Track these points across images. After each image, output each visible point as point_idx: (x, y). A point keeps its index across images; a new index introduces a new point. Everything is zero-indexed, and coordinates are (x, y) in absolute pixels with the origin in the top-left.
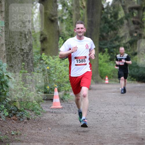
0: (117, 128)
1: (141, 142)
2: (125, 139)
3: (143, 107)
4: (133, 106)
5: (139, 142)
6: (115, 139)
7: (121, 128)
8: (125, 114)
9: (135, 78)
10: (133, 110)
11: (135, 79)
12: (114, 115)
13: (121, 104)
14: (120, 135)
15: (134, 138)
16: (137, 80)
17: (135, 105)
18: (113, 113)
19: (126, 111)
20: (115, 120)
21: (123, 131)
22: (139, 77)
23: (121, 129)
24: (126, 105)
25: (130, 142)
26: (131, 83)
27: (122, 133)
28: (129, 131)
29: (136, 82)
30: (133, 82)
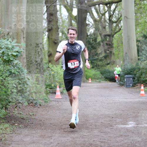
0: (96, 111)
1: (112, 119)
2: (102, 118)
3: (113, 97)
4: (106, 97)
5: (110, 119)
6: (95, 118)
7: (99, 110)
8: (102, 102)
9: (108, 79)
10: (106, 99)
12: (95, 103)
13: (99, 96)
14: (98, 115)
15: (107, 117)
16: (109, 81)
17: (108, 96)
18: (94, 101)
19: (102, 100)
20: (95, 105)
22: (110, 79)
24: (102, 96)
25: (105, 119)
27: (100, 114)
28: (104, 113)
29: (109, 82)
30: (107, 82)
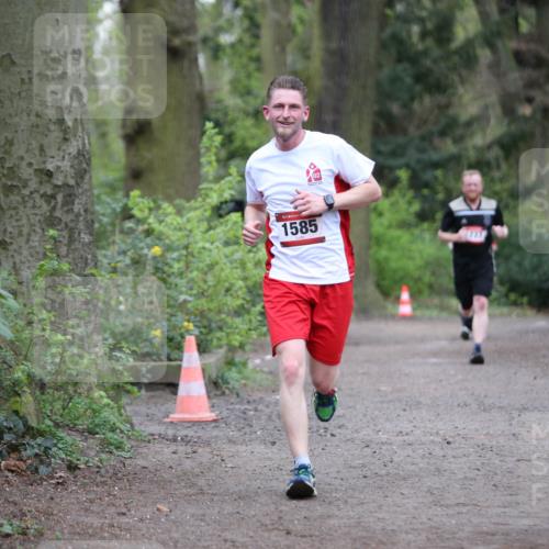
0: (447, 506)
4: (515, 414)
7: (464, 505)
8: (483, 447)
9: (523, 295)
11: (525, 300)
12: (438, 451)
13: (466, 405)
14: (461, 534)
16: (531, 304)
17: (525, 409)
18: (433, 442)
19: (488, 434)
20: (438, 470)
21: (475, 520)
22: (540, 291)
23: (464, 510)
24: (484, 410)
26: (509, 315)
27: (467, 529)
28: (500, 520)
29: (530, 312)
30: (516, 311)
